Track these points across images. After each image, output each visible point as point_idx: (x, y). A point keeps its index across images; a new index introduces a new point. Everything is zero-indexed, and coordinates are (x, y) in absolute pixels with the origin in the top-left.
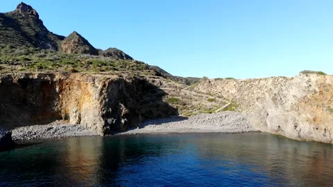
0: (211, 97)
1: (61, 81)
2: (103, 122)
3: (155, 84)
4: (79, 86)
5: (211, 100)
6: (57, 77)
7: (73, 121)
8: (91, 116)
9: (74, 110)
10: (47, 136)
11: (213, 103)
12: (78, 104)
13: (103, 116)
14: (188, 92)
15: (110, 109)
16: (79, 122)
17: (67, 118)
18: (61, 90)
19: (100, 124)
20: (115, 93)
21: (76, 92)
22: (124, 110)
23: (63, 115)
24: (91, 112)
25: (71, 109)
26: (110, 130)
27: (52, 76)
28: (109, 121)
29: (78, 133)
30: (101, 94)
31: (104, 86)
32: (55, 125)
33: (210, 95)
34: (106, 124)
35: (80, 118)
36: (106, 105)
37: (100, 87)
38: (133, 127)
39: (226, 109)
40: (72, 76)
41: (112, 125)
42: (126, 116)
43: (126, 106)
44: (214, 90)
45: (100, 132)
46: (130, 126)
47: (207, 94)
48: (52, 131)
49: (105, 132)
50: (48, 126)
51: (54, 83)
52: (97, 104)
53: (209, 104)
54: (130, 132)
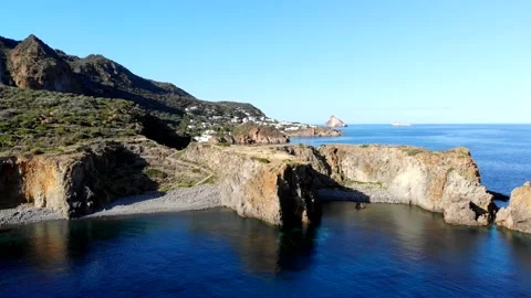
0: (196, 167)
1: (23, 164)
2: (68, 207)
3: (134, 151)
4: (43, 168)
5: (195, 171)
6: (19, 160)
7: (38, 204)
8: (56, 200)
9: (39, 193)
10: (15, 221)
11: (197, 175)
12: (43, 188)
13: (68, 200)
14: (173, 160)
15: (75, 193)
16: (44, 205)
17: (32, 200)
18: (24, 173)
19: (66, 208)
20: (80, 177)
21: (40, 175)
22: (90, 193)
23: (28, 198)
24: (56, 196)
25: (36, 192)
26: (76, 213)
27: (14, 158)
28: (75, 204)
29: (45, 217)
30: (65, 178)
31: (68, 170)
32: (19, 209)
33: (197, 163)
34: (72, 208)
35: (45, 202)
36: (71, 190)
37: (64, 171)
38: (100, 209)
39: (207, 181)
40: (35, 158)
41: (77, 209)
42: (91, 199)
43: (91, 189)
44: (201, 158)
45: (65, 216)
46: (97, 208)
47: (194, 163)
48: (18, 216)
49: (70, 216)
50: (14, 211)
51: (16, 166)
52: (62, 188)
53: (192, 175)
54: (96, 214)
